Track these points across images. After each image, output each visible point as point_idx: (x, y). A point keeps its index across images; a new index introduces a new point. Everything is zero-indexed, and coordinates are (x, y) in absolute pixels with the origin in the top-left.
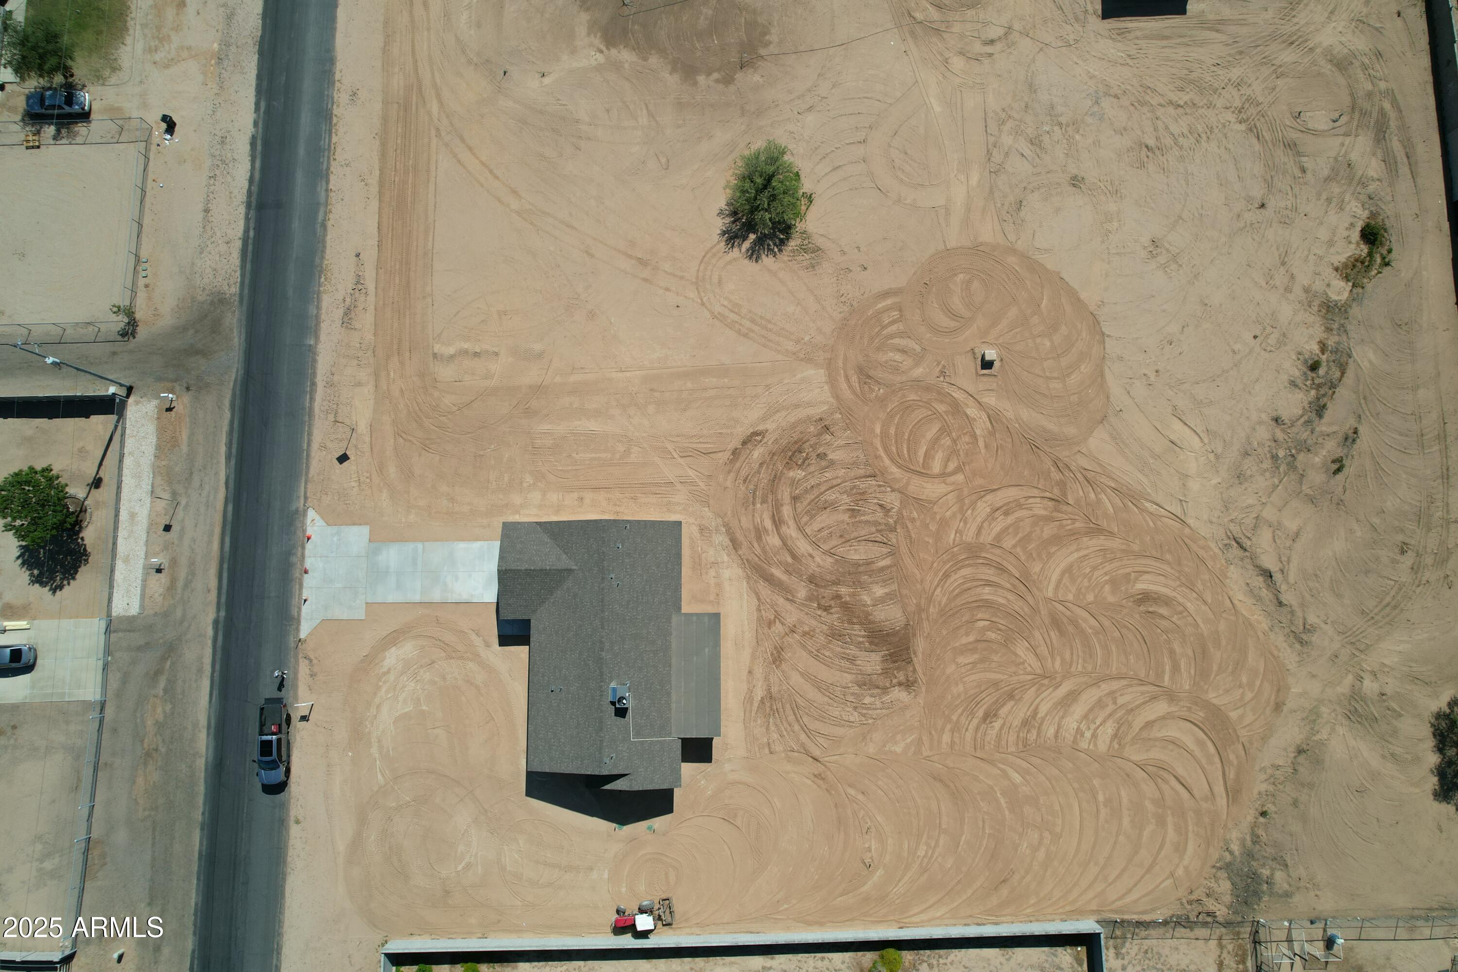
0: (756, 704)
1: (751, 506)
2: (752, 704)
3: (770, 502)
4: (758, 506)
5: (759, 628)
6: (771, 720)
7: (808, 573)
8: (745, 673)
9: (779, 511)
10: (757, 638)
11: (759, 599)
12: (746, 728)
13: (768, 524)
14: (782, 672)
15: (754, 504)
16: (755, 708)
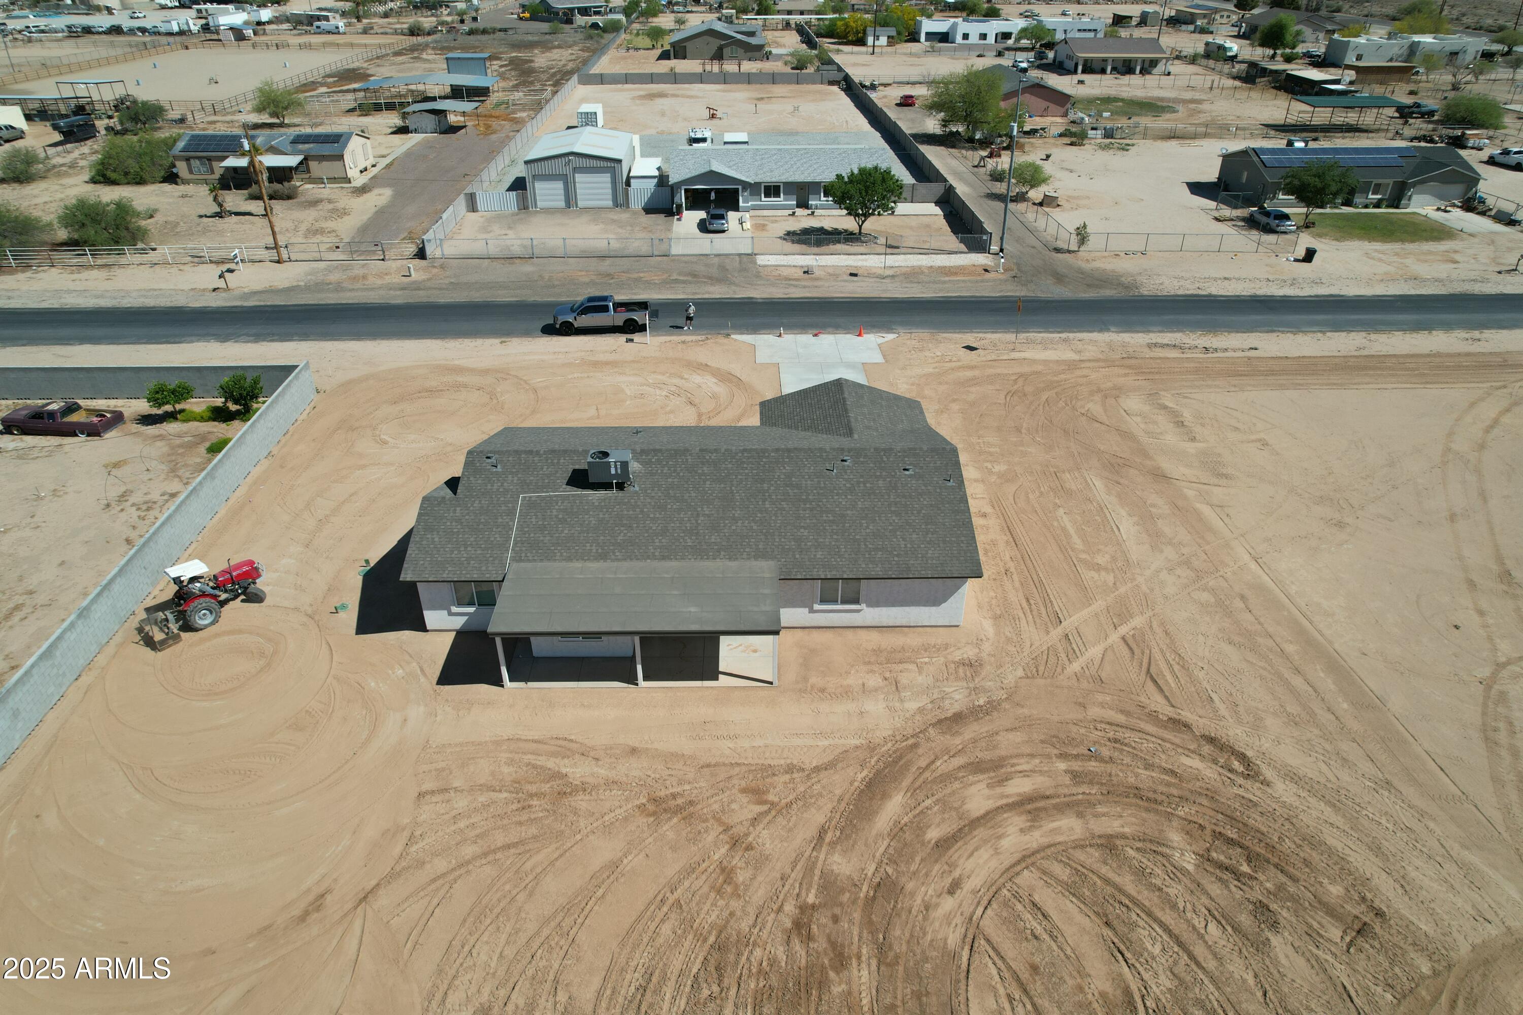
0: (551, 763)
1: (1056, 751)
2: (554, 755)
3: (1081, 790)
4: (1062, 766)
5: (744, 768)
6: (505, 795)
7: (903, 880)
8: (633, 742)
9: (1062, 808)
10: (716, 765)
11: (817, 769)
12: (498, 743)
13: (1019, 787)
14: (626, 819)
15: (1063, 756)
16: (542, 761)
